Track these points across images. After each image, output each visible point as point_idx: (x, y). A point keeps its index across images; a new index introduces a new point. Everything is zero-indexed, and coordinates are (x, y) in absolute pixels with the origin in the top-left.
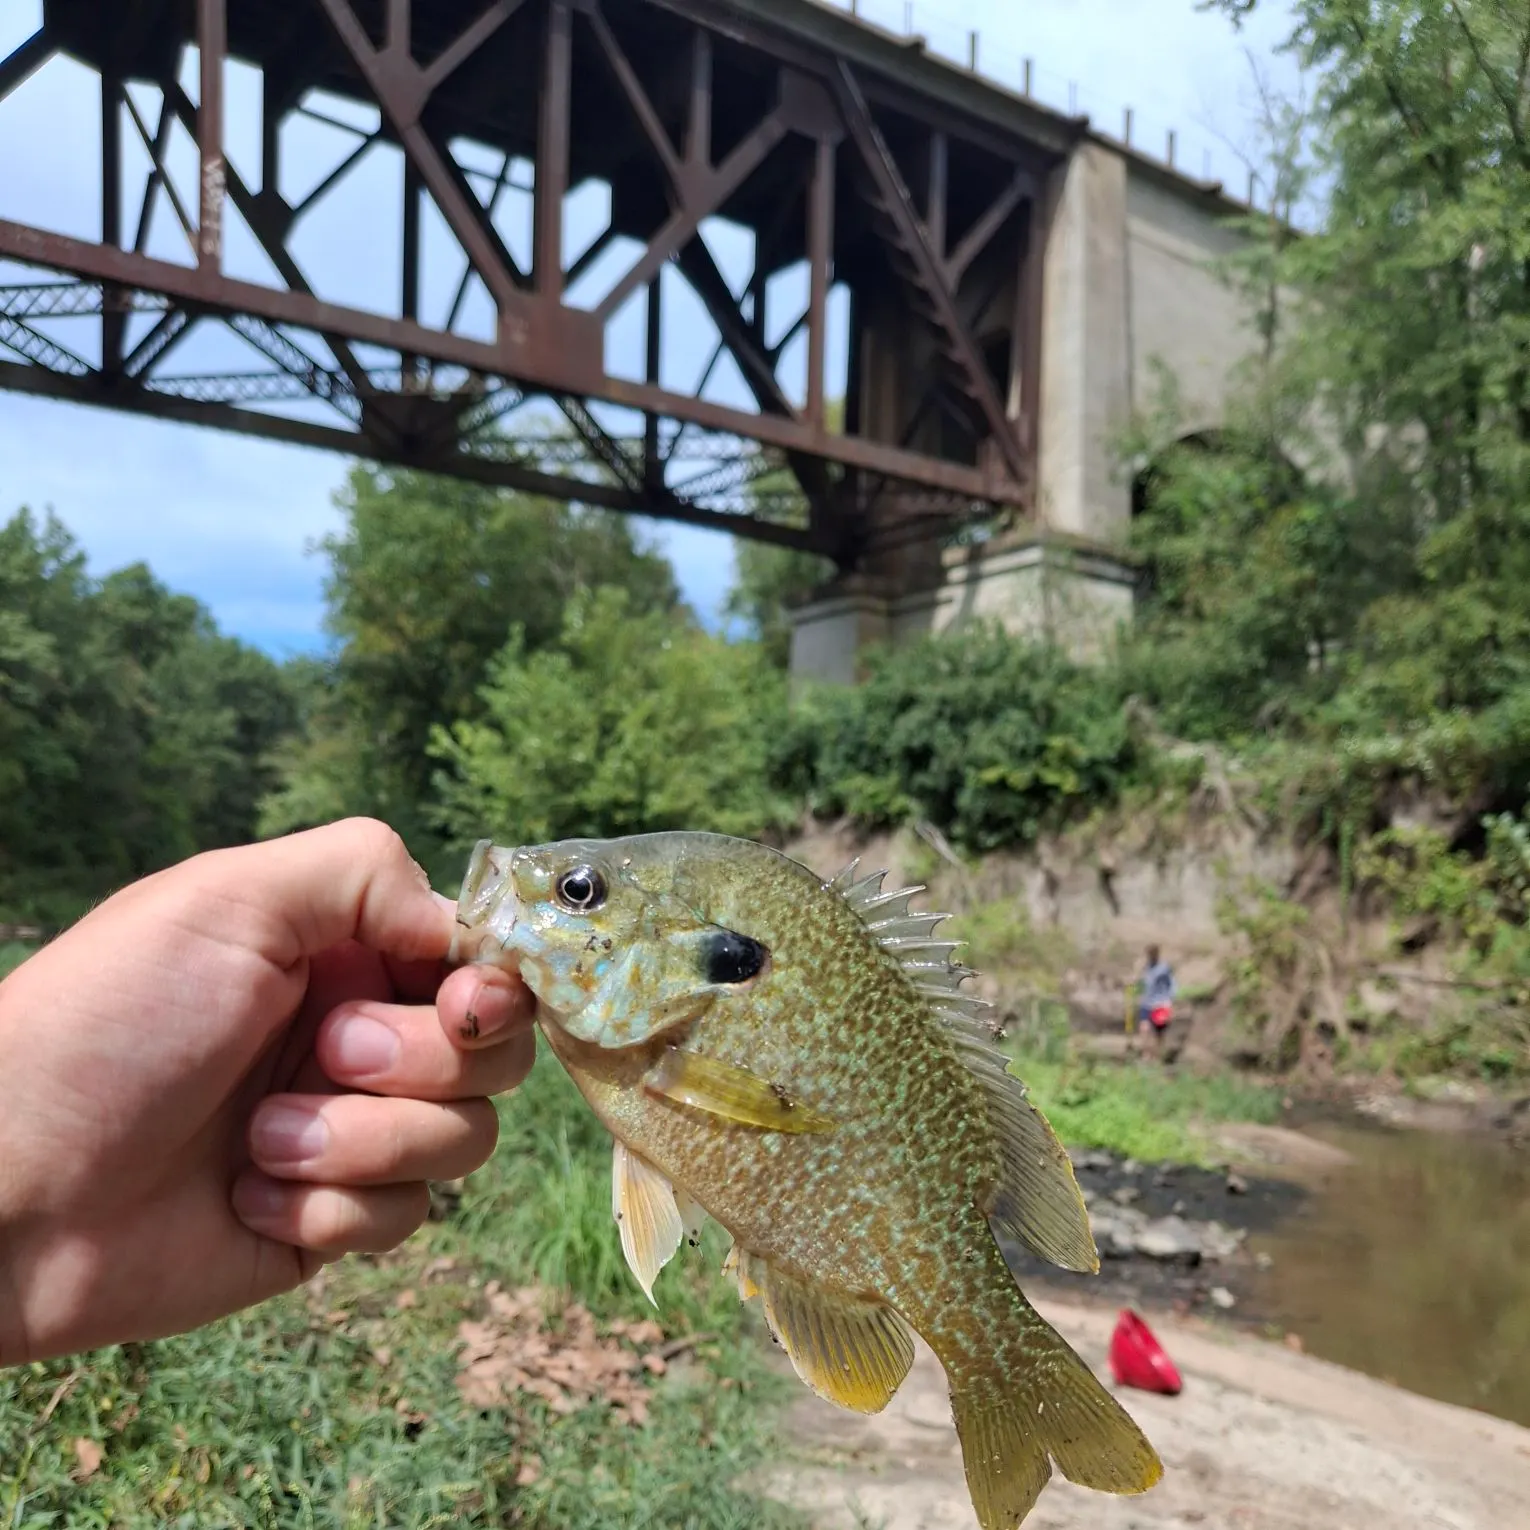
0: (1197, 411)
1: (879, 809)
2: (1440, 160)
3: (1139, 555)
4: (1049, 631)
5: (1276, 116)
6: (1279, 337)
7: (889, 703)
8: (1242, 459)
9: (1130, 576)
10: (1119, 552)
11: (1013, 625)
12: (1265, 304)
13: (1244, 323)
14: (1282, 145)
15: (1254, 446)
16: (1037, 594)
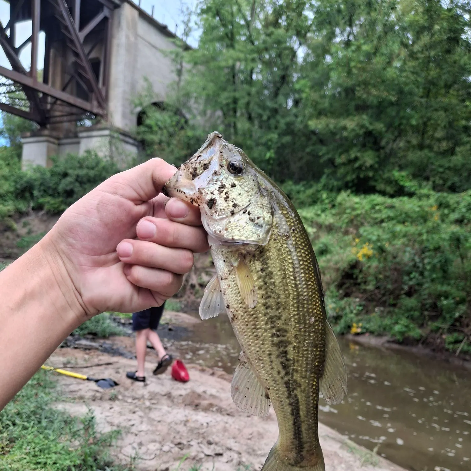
0: (157, 95)
1: (55, 208)
2: (230, 35)
3: (139, 138)
4: (111, 157)
5: (185, 10)
6: (183, 78)
7: (59, 174)
8: (170, 113)
9: (136, 143)
10: (133, 136)
11: (101, 155)
12: (179, 67)
13: (172, 71)
14: (186, 19)
15: (174, 109)
16: (108, 146)
